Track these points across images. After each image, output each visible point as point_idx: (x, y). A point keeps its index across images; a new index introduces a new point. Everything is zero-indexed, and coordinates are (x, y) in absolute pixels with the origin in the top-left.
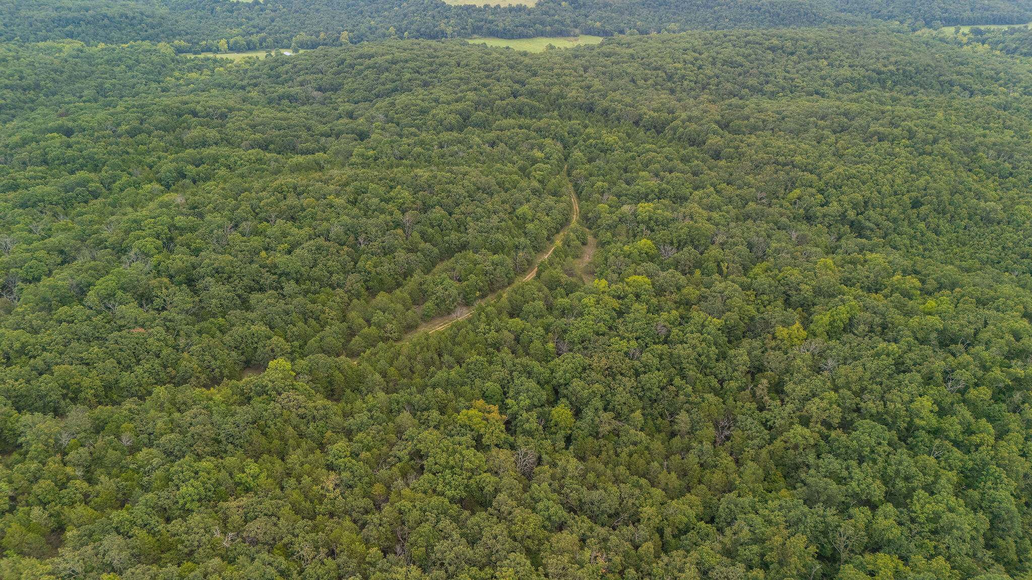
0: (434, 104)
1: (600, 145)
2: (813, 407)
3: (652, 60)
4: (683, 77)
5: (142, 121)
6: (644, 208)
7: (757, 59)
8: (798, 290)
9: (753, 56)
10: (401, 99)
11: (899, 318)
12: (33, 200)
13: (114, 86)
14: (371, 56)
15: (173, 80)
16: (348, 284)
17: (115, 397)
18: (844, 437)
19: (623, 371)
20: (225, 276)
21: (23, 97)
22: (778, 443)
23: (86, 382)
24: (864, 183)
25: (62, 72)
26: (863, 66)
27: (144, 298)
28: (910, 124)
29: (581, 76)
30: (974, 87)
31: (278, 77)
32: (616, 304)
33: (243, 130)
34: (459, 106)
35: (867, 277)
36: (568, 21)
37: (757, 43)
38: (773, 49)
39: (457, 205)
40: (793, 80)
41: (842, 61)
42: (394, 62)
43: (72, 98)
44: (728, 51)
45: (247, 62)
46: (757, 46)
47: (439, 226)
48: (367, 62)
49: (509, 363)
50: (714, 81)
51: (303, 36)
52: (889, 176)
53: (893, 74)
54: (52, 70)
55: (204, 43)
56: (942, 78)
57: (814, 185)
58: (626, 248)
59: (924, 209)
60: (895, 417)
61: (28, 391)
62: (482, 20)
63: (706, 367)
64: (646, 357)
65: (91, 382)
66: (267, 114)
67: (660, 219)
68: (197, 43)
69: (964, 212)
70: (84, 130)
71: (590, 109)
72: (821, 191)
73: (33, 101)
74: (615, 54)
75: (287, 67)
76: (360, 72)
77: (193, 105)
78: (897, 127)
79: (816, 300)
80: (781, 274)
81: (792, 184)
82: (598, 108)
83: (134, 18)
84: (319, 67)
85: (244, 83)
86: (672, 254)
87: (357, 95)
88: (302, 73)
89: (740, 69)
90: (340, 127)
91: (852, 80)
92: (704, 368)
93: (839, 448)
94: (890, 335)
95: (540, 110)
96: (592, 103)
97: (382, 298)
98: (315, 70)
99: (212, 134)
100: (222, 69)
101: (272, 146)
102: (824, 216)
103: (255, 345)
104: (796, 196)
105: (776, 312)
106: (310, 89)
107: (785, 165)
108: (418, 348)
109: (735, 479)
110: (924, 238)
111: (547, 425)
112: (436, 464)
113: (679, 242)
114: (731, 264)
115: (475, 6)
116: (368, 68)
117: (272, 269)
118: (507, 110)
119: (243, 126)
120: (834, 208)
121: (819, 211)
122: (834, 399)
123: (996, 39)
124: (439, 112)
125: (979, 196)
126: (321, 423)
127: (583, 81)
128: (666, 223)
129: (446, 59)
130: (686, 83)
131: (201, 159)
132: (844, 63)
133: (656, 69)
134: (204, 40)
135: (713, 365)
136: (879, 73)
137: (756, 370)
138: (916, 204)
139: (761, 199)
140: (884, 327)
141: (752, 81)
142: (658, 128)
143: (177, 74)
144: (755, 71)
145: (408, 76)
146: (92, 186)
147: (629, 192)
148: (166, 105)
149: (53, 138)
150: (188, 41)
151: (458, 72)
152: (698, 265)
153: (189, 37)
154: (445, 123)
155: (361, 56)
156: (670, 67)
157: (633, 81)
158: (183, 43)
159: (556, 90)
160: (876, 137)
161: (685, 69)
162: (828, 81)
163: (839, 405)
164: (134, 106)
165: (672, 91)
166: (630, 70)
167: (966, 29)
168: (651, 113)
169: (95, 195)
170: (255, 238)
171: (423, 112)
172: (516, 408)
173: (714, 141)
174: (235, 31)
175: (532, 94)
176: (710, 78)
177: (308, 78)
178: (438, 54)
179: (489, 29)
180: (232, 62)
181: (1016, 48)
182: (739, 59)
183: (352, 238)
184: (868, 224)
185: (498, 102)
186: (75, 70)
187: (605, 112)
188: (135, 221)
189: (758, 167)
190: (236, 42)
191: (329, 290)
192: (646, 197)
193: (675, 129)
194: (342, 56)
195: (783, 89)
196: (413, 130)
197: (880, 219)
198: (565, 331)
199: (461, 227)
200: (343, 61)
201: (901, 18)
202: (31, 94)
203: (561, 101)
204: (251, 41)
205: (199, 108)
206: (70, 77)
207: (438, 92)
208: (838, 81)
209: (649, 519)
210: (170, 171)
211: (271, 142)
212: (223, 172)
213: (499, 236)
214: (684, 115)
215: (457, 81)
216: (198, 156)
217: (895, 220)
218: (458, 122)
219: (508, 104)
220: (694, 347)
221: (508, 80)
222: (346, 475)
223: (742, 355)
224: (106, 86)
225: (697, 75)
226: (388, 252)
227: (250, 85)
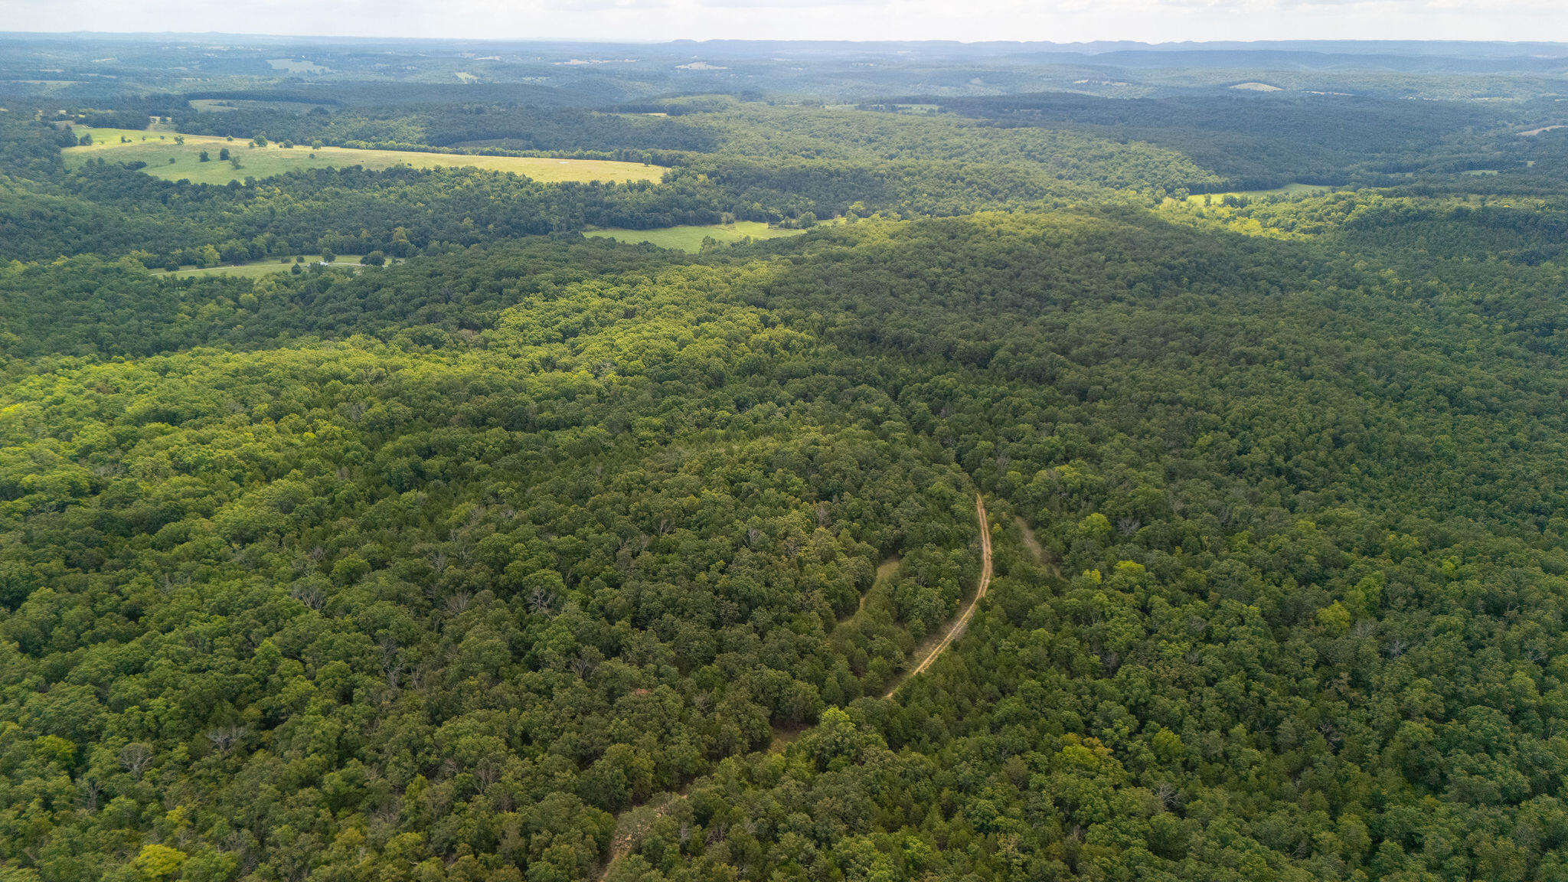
2: (1416, 695)
4: (949, 287)
6: (1069, 472)
8: (1300, 561)
14: (517, 275)
15: (187, 318)
18: (1463, 728)
20: (679, 609)
22: (1395, 744)
23: (644, 763)
24: (1273, 421)
26: (1149, 260)
28: (1273, 339)
30: (1284, 281)
32: (1130, 599)
33: (436, 398)
35: (1359, 539)
36: (715, 202)
40: (1079, 282)
41: (1121, 254)
45: (276, 281)
47: (859, 517)
50: (987, 289)
51: (333, 236)
52: (1295, 410)
53: (1186, 269)
55: (179, 252)
56: (1242, 271)
58: (1081, 525)
59: (1350, 448)
62: (595, 204)
65: (647, 763)
67: (1093, 485)
68: (167, 254)
69: (1391, 449)
71: (873, 337)
72: (1232, 434)
74: (841, 256)
77: (331, 366)
78: (1259, 344)
79: (1327, 572)
81: (1193, 428)
82: (886, 337)
83: (55, 218)
86: (1134, 530)
88: (418, 301)
89: (1007, 270)
91: (1144, 278)
94: (1436, 605)
96: (874, 331)
98: (438, 297)
100: (249, 295)
104: (1208, 442)
107: (1172, 403)
108: (951, 678)
110: (1364, 484)
113: (1135, 513)
115: (577, 183)
117: (727, 595)
119: (433, 392)
120: (1258, 455)
122: (1428, 687)
123: (1263, 212)
124: (694, 355)
125: (1393, 426)
128: (1103, 491)
131: (429, 447)
132: (1125, 256)
133: (910, 276)
134: (175, 247)
136: (1171, 268)
138: (1338, 442)
141: (1035, 287)
142: (981, 360)
144: (1028, 272)
147: (1030, 452)
149: (162, 431)
150: (150, 251)
152: (1176, 541)
153: (151, 243)
156: (927, 273)
158: (145, 254)
160: (1243, 359)
161: (946, 274)
163: (1437, 693)
166: (883, 280)
167: (1217, 199)
168: (962, 341)
171: (667, 356)
172: (1117, 737)
173: (1072, 375)
174: (220, 231)
176: (980, 285)
179: (609, 215)
180: (248, 281)
181: (1294, 224)
182: (1002, 257)
183: (781, 545)
184: (1301, 471)
187: (897, 342)
189: (1144, 407)
190: (231, 251)
192: (1048, 459)
193: (1004, 362)
194: (470, 274)
195: (1074, 294)
197: (1310, 464)
198: (1104, 639)
200: (473, 282)
201: (1136, 186)
204: (254, 246)
205: (343, 369)
208: (1129, 281)
210: (404, 469)
211: (490, 414)
212: (479, 466)
214: (1009, 344)
215: (674, 308)
216: (424, 444)
217: (1325, 464)
224: (102, 334)
225: (964, 282)
226: (827, 557)
227: (340, 321)
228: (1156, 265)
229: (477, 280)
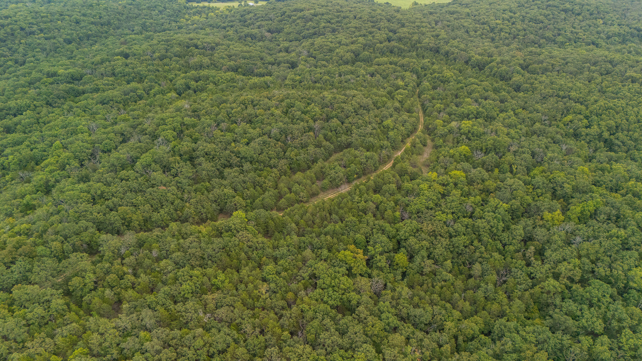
0: (338, 45)
1: (441, 78)
2: (563, 268)
3: (481, 17)
4: (501, 30)
5: (167, 50)
6: (466, 124)
7: (553, 18)
8: (562, 187)
9: (551, 16)
10: (319, 41)
11: (628, 212)
12: (108, 99)
13: (151, 24)
14: (302, 10)
15: (185, 20)
16: (280, 165)
17: (149, 226)
18: (581, 290)
19: (442, 234)
20: (211, 157)
21: (101, 30)
22: (537, 289)
23: (134, 217)
24: (617, 113)
25: (123, 14)
26: (628, 25)
27: (166, 168)
29: (433, 28)
31: (245, 21)
32: (441, 189)
33: (223, 58)
34: (353, 47)
35: (611, 181)
37: (555, 6)
38: (566, 11)
39: (347, 117)
40: (577, 33)
41: (613, 21)
42: (315, 15)
43: (128, 32)
44: (534, 12)
45: (227, 10)
46: (555, 8)
47: (335, 131)
48: (300, 14)
49: (371, 223)
50: (522, 33)
52: (635, 109)
54: (117, 13)
57: (582, 113)
58: (451, 151)
60: (617, 279)
61: (105, 220)
63: (495, 235)
64: (458, 226)
65: (137, 218)
66: (237, 47)
67: (475, 132)
70: (135, 55)
71: (437, 51)
72: (587, 117)
73: (107, 32)
74: (457, 12)
75: (251, 15)
76: (294, 21)
77: (195, 41)
79: (574, 195)
80: (552, 176)
81: (567, 111)
82: (442, 51)
84: (270, 16)
85: (225, 25)
86: (480, 157)
87: (292, 37)
88: (259, 20)
89: (541, 25)
90: (280, 59)
91: (619, 35)
92: (493, 236)
93: (577, 296)
94: (622, 223)
95: (404, 50)
96: (438, 48)
97: (299, 176)
98: (267, 18)
99: (206, 60)
100: (212, 14)
101: (240, 70)
102: (587, 135)
103: (226, 201)
104: (569, 120)
105: (546, 201)
106: (264, 31)
107: (564, 97)
108: (318, 209)
109: (506, 309)
111: (392, 264)
112: (324, 283)
113: (487, 149)
114: (519, 167)
116: (299, 18)
117: (237, 154)
118: (383, 50)
119: (224, 56)
120: (595, 130)
121: (584, 131)
122: (577, 264)
124: (340, 51)
126: (260, 252)
127: (434, 31)
128: (479, 136)
129: (348, 14)
130: (503, 34)
131: (199, 77)
132: (615, 23)
133: (483, 24)
135: (499, 234)
137: (528, 239)
139: (544, 120)
140: (618, 217)
141: (549, 34)
142: (480, 67)
143: (187, 16)
144: (551, 26)
145: (323, 24)
146: (139, 92)
147: (457, 112)
148: (181, 41)
149: (118, 60)
151: (354, 23)
152: (497, 166)
154: (344, 58)
155: (295, 10)
156: (493, 23)
157: (467, 32)
159: (416, 37)
160: (630, 80)
161: (503, 24)
162: (602, 35)
163: (580, 268)
164: (163, 40)
165: (493, 39)
166: (466, 24)
168: (477, 56)
169: (141, 98)
170: (229, 134)
171: (331, 50)
172: (373, 252)
173: (517, 78)
175: (400, 39)
176: (519, 31)
177: (263, 23)
178: (343, 10)
180: (218, 9)
182: (541, 18)
183: (283, 137)
184: (617, 142)
185: (378, 45)
186: (130, 13)
187: (447, 54)
188: (162, 119)
189: (545, 98)
191: (269, 169)
192: (467, 117)
193: (491, 69)
194: (284, 9)
195: (570, 40)
196: (324, 62)
197: (626, 139)
198: (407, 205)
199: (348, 132)
200: (284, 13)
202: (105, 28)
203: (418, 45)
205: (199, 43)
206: (127, 17)
207: (341, 37)
208: (609, 35)
209: (449, 329)
210: (182, 85)
211: (240, 67)
212: (211, 86)
213: (371, 139)
214: (499, 59)
215: (353, 29)
216: (198, 76)
218: (352, 58)
219: (384, 47)
220: (489, 222)
221: (386, 29)
222: (273, 285)
223: (519, 229)
224: (147, 24)
225: (511, 29)
226: (304, 146)
227: (228, 26)
228: (630, 28)
229: (286, 12)
